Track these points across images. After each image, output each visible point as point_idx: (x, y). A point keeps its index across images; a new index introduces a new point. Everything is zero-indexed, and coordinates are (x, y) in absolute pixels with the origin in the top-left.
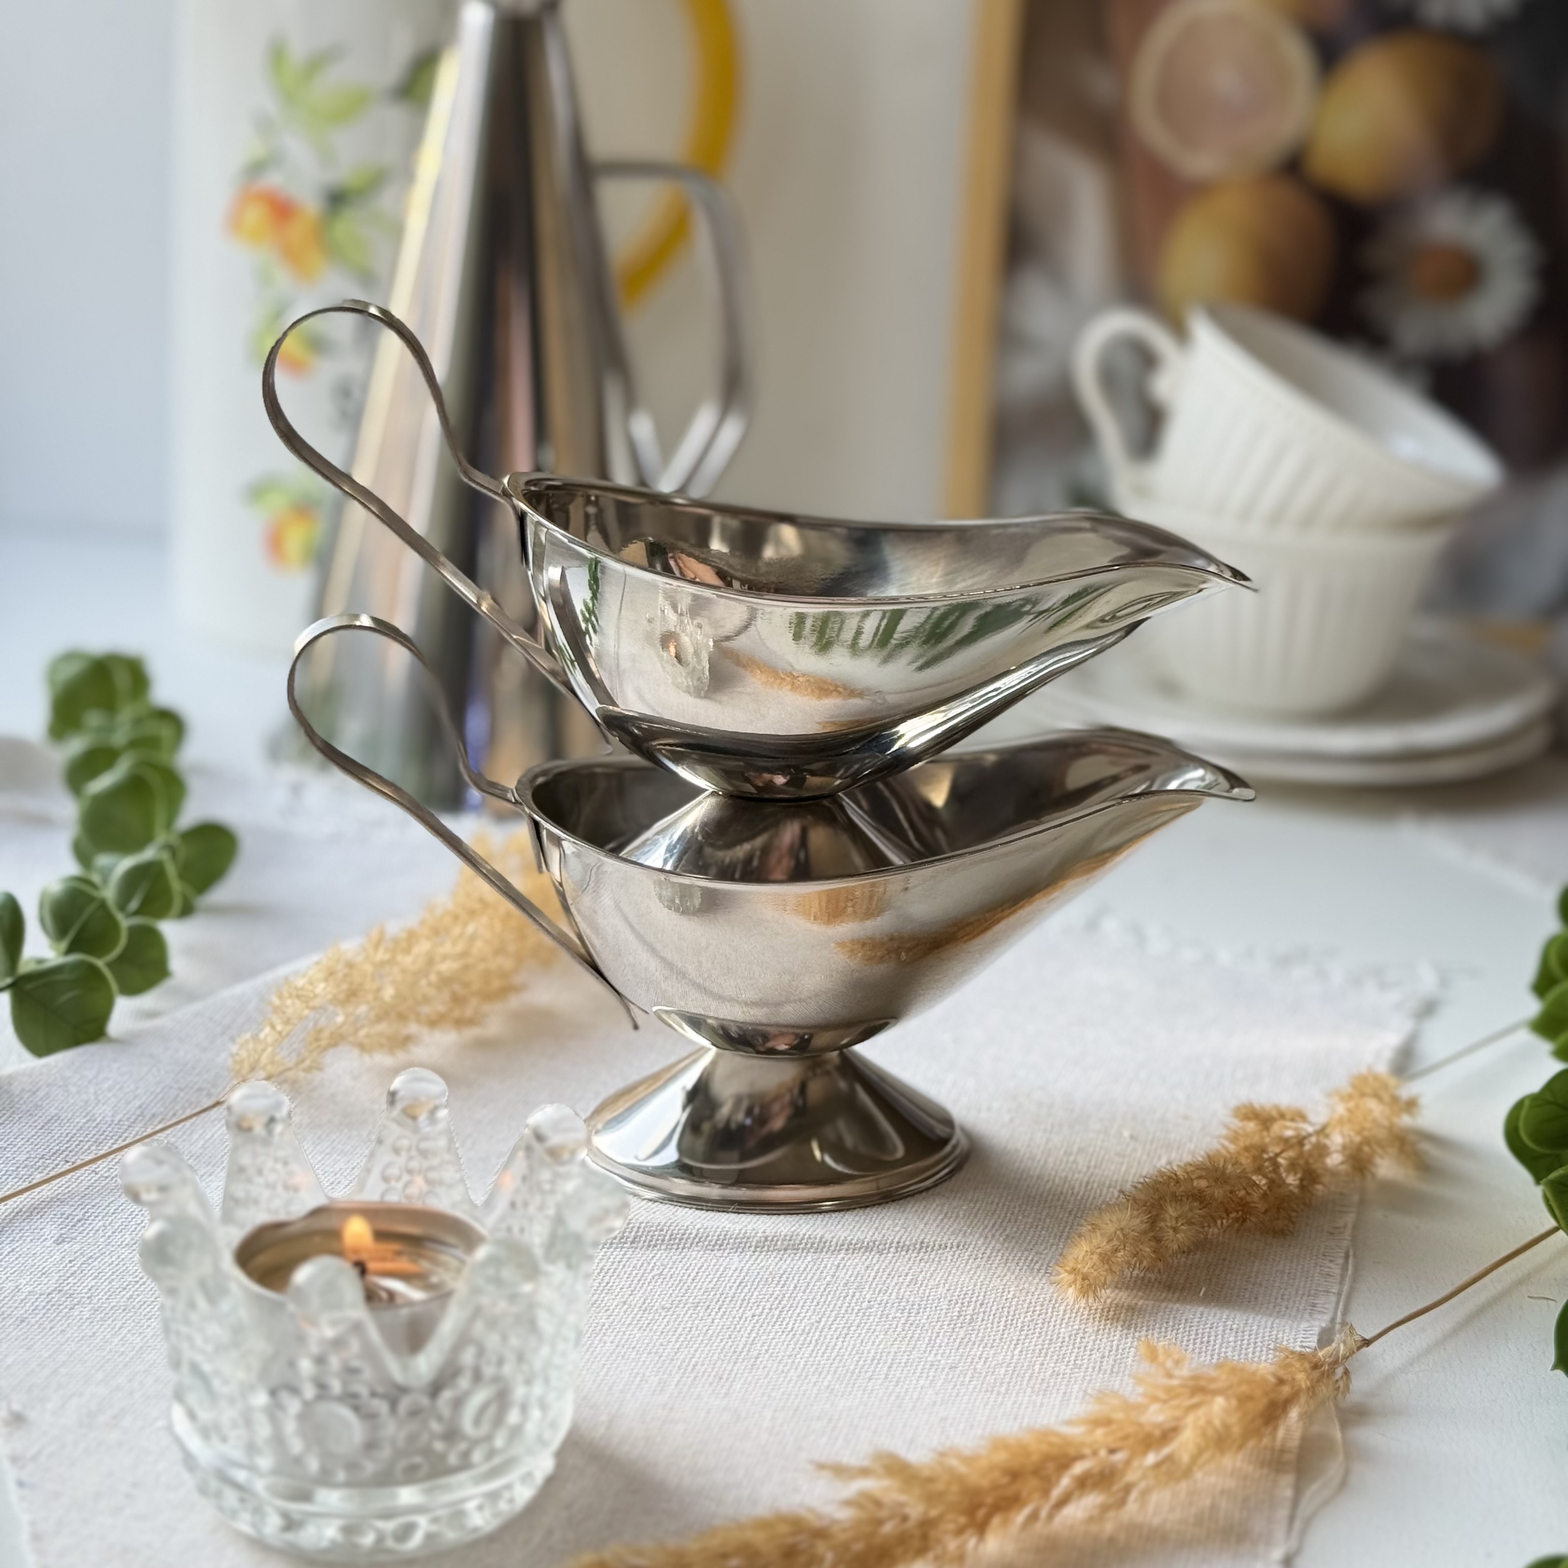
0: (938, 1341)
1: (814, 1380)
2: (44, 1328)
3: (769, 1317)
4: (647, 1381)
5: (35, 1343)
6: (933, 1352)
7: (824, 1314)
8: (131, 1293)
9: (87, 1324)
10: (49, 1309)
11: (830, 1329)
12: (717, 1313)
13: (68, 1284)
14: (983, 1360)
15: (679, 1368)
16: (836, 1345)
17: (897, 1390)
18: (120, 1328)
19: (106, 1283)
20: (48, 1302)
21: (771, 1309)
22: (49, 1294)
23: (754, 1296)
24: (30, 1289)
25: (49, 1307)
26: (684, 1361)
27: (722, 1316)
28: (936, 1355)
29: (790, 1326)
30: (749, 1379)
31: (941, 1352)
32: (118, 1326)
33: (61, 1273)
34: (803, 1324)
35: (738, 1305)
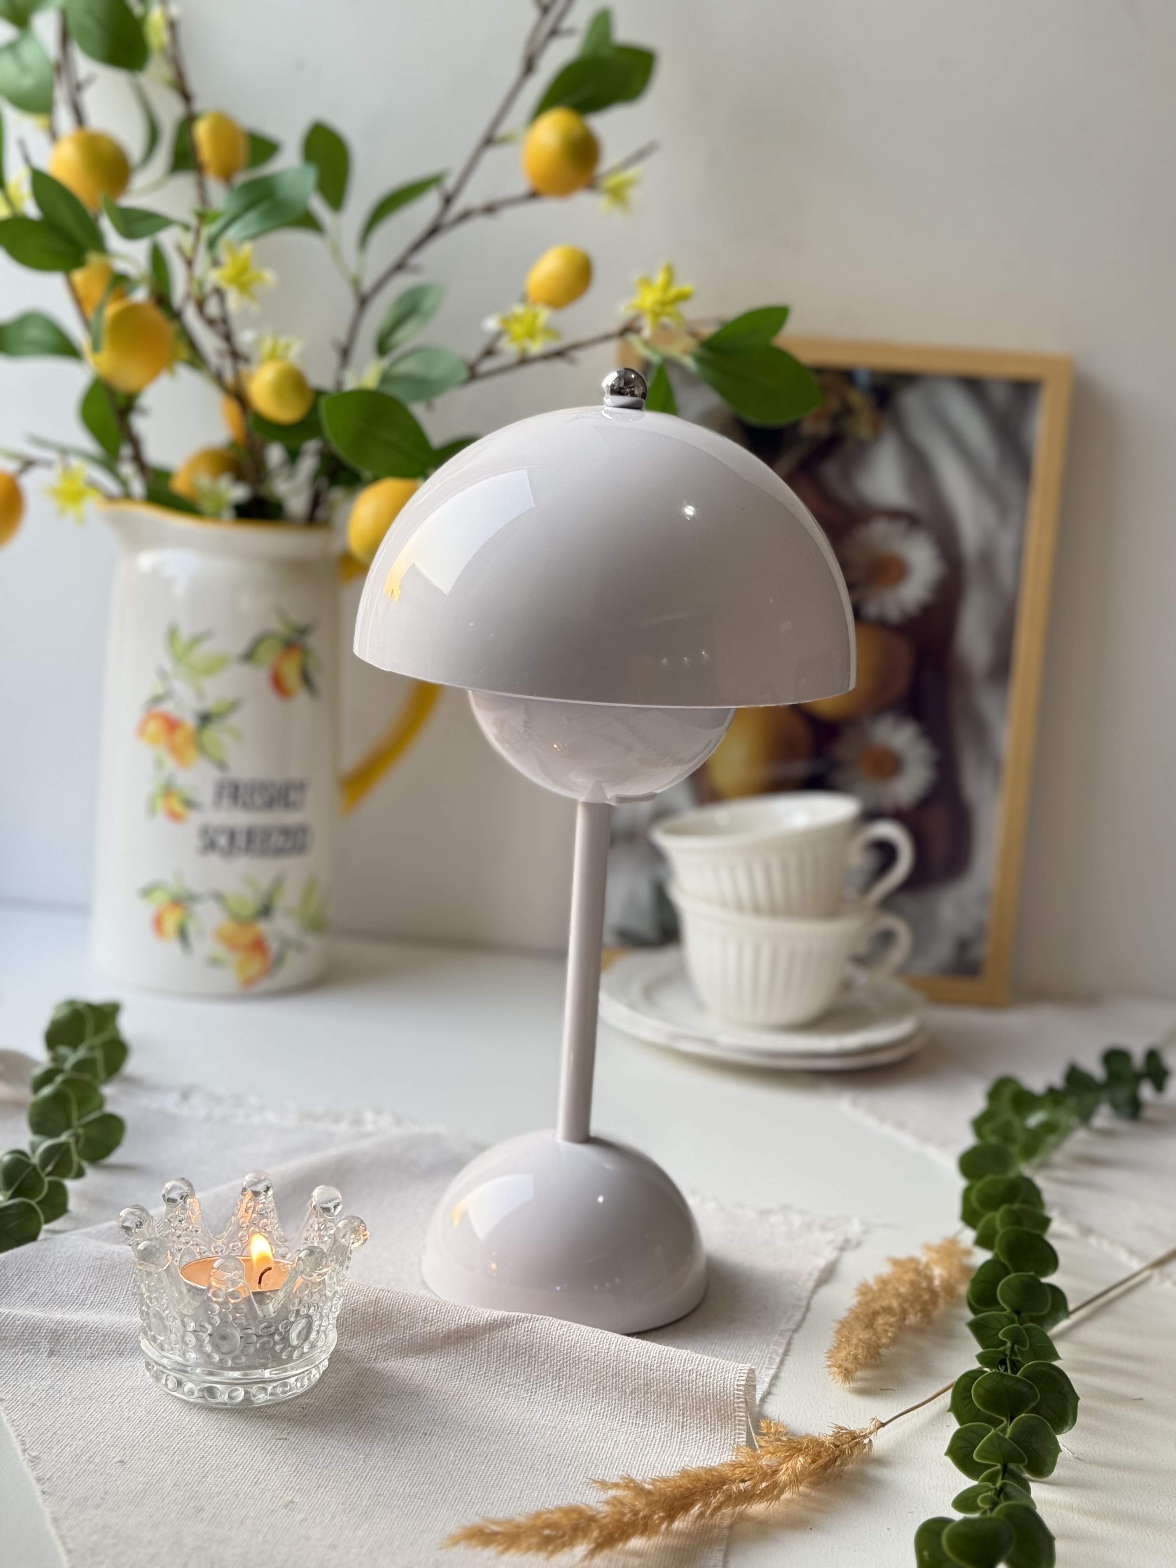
0: (547, 1412)
1: (478, 1434)
2: (46, 1409)
3: (453, 1400)
4: (385, 1436)
5: (42, 1417)
6: (544, 1419)
7: (483, 1398)
8: (93, 1390)
9: (70, 1407)
10: (48, 1399)
11: (486, 1407)
12: (423, 1398)
13: (57, 1385)
14: (571, 1423)
15: (403, 1429)
16: (490, 1415)
17: (523, 1440)
18: (89, 1408)
19: (78, 1384)
20: (47, 1395)
21: (454, 1396)
22: (47, 1390)
23: (444, 1389)
24: (36, 1387)
25: (47, 1397)
26: (404, 1426)
27: (427, 1399)
28: (545, 1421)
29: (464, 1406)
30: (442, 1434)
31: (548, 1418)
32: (87, 1408)
33: (53, 1379)
34: (472, 1404)
35: (435, 1393)
